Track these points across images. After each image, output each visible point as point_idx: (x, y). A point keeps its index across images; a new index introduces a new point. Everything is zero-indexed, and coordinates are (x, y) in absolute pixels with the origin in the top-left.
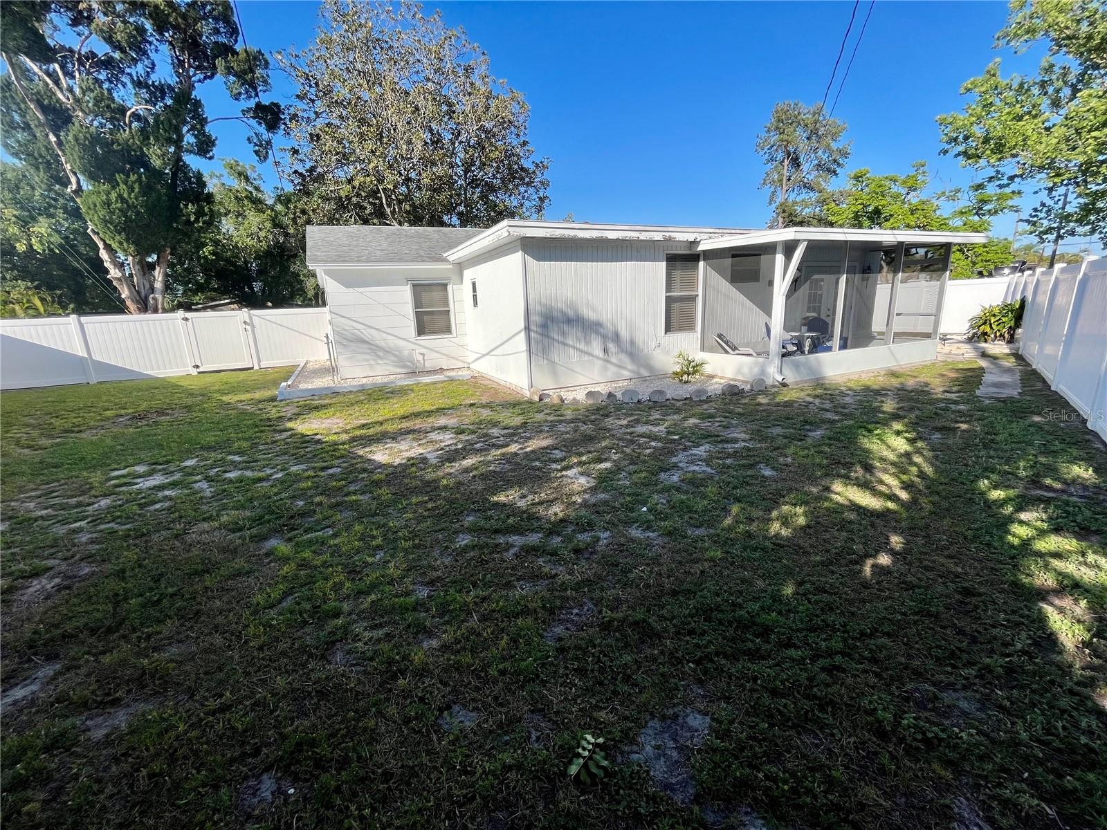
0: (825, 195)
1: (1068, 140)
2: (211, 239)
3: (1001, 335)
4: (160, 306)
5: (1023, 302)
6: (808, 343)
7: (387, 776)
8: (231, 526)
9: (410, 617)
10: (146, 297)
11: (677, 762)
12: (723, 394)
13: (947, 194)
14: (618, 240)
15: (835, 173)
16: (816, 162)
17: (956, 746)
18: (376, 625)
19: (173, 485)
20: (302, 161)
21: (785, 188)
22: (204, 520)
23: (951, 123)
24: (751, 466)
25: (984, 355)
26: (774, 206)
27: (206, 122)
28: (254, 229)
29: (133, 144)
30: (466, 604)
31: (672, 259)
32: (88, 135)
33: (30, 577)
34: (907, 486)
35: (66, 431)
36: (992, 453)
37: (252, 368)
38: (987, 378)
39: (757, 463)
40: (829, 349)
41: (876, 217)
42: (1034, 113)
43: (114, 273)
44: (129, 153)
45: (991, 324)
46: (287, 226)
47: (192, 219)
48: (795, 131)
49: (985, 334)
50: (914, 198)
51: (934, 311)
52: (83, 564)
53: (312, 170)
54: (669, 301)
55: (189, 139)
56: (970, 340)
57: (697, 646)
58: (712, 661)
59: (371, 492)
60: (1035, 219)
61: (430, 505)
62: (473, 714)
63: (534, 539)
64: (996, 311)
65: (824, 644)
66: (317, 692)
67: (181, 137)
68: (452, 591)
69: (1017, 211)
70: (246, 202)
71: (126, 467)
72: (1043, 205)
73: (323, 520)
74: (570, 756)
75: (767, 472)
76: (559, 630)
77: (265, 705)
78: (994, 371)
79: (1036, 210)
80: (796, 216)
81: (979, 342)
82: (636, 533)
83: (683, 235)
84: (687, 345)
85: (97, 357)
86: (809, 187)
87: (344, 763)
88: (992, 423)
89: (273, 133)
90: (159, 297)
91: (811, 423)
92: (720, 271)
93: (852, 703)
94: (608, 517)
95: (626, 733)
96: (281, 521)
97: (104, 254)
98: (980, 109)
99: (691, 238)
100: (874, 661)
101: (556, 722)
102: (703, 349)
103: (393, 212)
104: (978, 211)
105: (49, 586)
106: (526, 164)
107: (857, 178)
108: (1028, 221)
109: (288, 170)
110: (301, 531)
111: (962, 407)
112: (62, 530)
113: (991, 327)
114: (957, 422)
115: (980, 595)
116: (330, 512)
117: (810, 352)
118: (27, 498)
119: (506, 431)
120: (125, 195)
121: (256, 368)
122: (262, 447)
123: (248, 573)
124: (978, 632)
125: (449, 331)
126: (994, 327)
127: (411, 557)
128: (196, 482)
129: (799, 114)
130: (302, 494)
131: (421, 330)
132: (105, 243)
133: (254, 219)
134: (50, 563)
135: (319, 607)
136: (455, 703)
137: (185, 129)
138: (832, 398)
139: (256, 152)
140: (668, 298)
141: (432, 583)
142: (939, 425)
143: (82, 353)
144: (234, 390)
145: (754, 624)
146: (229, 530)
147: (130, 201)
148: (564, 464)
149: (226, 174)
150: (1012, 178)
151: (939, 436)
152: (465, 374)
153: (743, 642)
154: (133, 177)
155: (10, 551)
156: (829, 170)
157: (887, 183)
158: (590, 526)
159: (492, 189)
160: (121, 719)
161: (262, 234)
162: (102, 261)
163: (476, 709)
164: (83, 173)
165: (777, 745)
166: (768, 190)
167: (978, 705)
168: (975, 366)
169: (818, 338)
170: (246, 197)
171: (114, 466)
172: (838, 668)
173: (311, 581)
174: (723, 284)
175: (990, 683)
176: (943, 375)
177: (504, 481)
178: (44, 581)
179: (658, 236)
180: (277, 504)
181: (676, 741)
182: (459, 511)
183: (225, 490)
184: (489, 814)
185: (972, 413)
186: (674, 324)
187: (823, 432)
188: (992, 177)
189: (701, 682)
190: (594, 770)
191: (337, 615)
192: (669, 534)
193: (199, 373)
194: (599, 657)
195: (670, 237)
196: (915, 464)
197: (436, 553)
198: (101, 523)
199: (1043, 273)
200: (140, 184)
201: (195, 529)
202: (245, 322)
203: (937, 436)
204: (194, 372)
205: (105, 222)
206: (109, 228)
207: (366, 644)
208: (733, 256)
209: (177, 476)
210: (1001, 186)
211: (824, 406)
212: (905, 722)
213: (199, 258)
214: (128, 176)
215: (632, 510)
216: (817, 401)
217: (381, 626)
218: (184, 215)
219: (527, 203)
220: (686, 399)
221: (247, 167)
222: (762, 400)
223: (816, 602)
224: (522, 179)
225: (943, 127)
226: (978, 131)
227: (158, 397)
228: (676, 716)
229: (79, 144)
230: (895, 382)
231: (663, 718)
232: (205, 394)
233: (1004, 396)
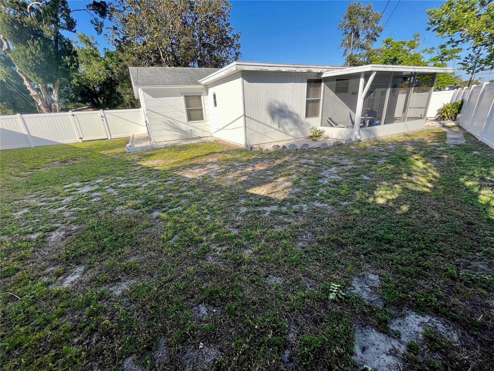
0: (371, 51)
1: (487, 22)
2: (76, 76)
3: (451, 117)
4: (58, 109)
5: (462, 102)
6: (368, 122)
7: (254, 303)
8: (134, 207)
9: (235, 241)
10: (50, 105)
11: (371, 292)
12: (334, 145)
13: (428, 50)
14: (286, 72)
15: (375, 40)
16: (367, 34)
17: (484, 282)
18: (221, 245)
19: (97, 190)
20: (118, 34)
21: (352, 48)
22: (120, 205)
23: (433, 14)
24: (358, 176)
25: (444, 126)
26: (346, 57)
27: (70, 12)
28: (97, 70)
29: (33, 24)
30: (257, 236)
31: (310, 82)
32: (10, 19)
33: (50, 231)
34: (430, 182)
35: (32, 169)
36: (462, 167)
37: (108, 139)
38: (449, 136)
39: (360, 174)
40: (379, 124)
41: (394, 61)
42: (472, 8)
43: (33, 93)
44: (32, 28)
45: (447, 112)
46: (113, 68)
47: (69, 64)
48: (358, 18)
49: (444, 117)
50: (412, 52)
51: (425, 106)
52: (72, 225)
53: (124, 38)
54: (308, 102)
55: (63, 21)
56: (437, 120)
57: (363, 248)
58: (370, 254)
59: (192, 191)
60: (466, 63)
61: (223, 195)
62: (279, 278)
63: (275, 208)
64: (450, 106)
65: (417, 246)
66: (209, 272)
67: (58, 20)
68: (249, 230)
69: (459, 59)
70: (91, 56)
71: (70, 183)
72: (470, 55)
73: (176, 203)
74: (328, 292)
75: (366, 178)
76: (301, 244)
77: (188, 279)
78: (450, 133)
79: (466, 58)
80: (356, 62)
81: (441, 121)
82: (317, 204)
83: (316, 70)
84: (315, 123)
85: (33, 134)
86: (362, 47)
87: (233, 299)
88: (457, 155)
89: (103, 18)
90: (57, 105)
91: (377, 157)
92: (331, 88)
93: (437, 267)
94: (304, 198)
95: (347, 282)
96: (156, 204)
97: (26, 83)
98: (447, 6)
99: (319, 71)
100: (440, 251)
101: (316, 280)
102: (321, 125)
103: (166, 60)
104: (441, 58)
105: (61, 235)
106: (230, 35)
107: (387, 42)
108: (462, 64)
109: (111, 39)
110: (167, 208)
111: (442, 148)
112: (55, 211)
113: (447, 113)
114: (442, 155)
115: (475, 224)
116: (178, 200)
117: (369, 126)
118: (31, 198)
119: (241, 163)
120: (34, 52)
121: (109, 138)
122: (130, 173)
123: (152, 226)
124: (478, 238)
125: (202, 119)
126: (448, 113)
127: (224, 217)
128: (107, 189)
129: (360, 9)
130: (160, 192)
131: (190, 118)
132: (26, 78)
133: (96, 65)
134: (57, 225)
135: (192, 239)
136: (270, 274)
137: (59, 15)
138: (383, 146)
139: (96, 29)
140: (307, 101)
141: (238, 227)
142: (435, 156)
143: (25, 132)
144: (104, 148)
145: (383, 239)
146: (134, 209)
147: (37, 55)
148: (274, 176)
149: (79, 41)
150: (457, 42)
151: (435, 161)
152: (210, 139)
153: (380, 246)
154: (36, 42)
155: (35, 221)
156: (372, 38)
157: (401, 45)
158: (297, 202)
159: (213, 48)
160: (124, 286)
161: (101, 73)
162: (26, 87)
163: (280, 276)
164: (10, 39)
165: (411, 284)
166: (343, 48)
167: (487, 266)
168: (440, 131)
169: (372, 120)
170: (91, 53)
171: (64, 183)
172: (425, 254)
173: (183, 229)
174: (332, 94)
175: (490, 258)
176: (429, 135)
177: (251, 184)
178: (58, 233)
179: (305, 70)
180: (151, 197)
181: (367, 285)
182: (236, 197)
183: (123, 192)
184: (302, 315)
185: (447, 151)
186: (309, 113)
187: (384, 161)
188: (450, 42)
189: (368, 262)
190: (340, 297)
191: (202, 242)
192: (333, 204)
193: (83, 141)
194: (323, 254)
195: (310, 70)
196: (430, 173)
197: (234, 215)
198: (72, 208)
199: (466, 89)
200: (40, 46)
201: (117, 208)
202: (102, 116)
203: (434, 161)
204: (80, 141)
205: (26, 66)
206: (27, 70)
207: (220, 252)
208: (337, 80)
209: (97, 187)
210: (453, 46)
211: (380, 150)
212: (461, 273)
213: (71, 85)
214: (34, 42)
215: (313, 195)
216: (377, 147)
217: (223, 245)
218: (64, 62)
219: (230, 56)
220: (318, 148)
221: (90, 37)
222: (352, 147)
223: (407, 230)
224: (227, 43)
225: (429, 16)
226: (445, 18)
227: (68, 153)
228: (364, 276)
229: (6, 23)
230: (409, 139)
231: (359, 277)
232: (90, 150)
233: (459, 143)
